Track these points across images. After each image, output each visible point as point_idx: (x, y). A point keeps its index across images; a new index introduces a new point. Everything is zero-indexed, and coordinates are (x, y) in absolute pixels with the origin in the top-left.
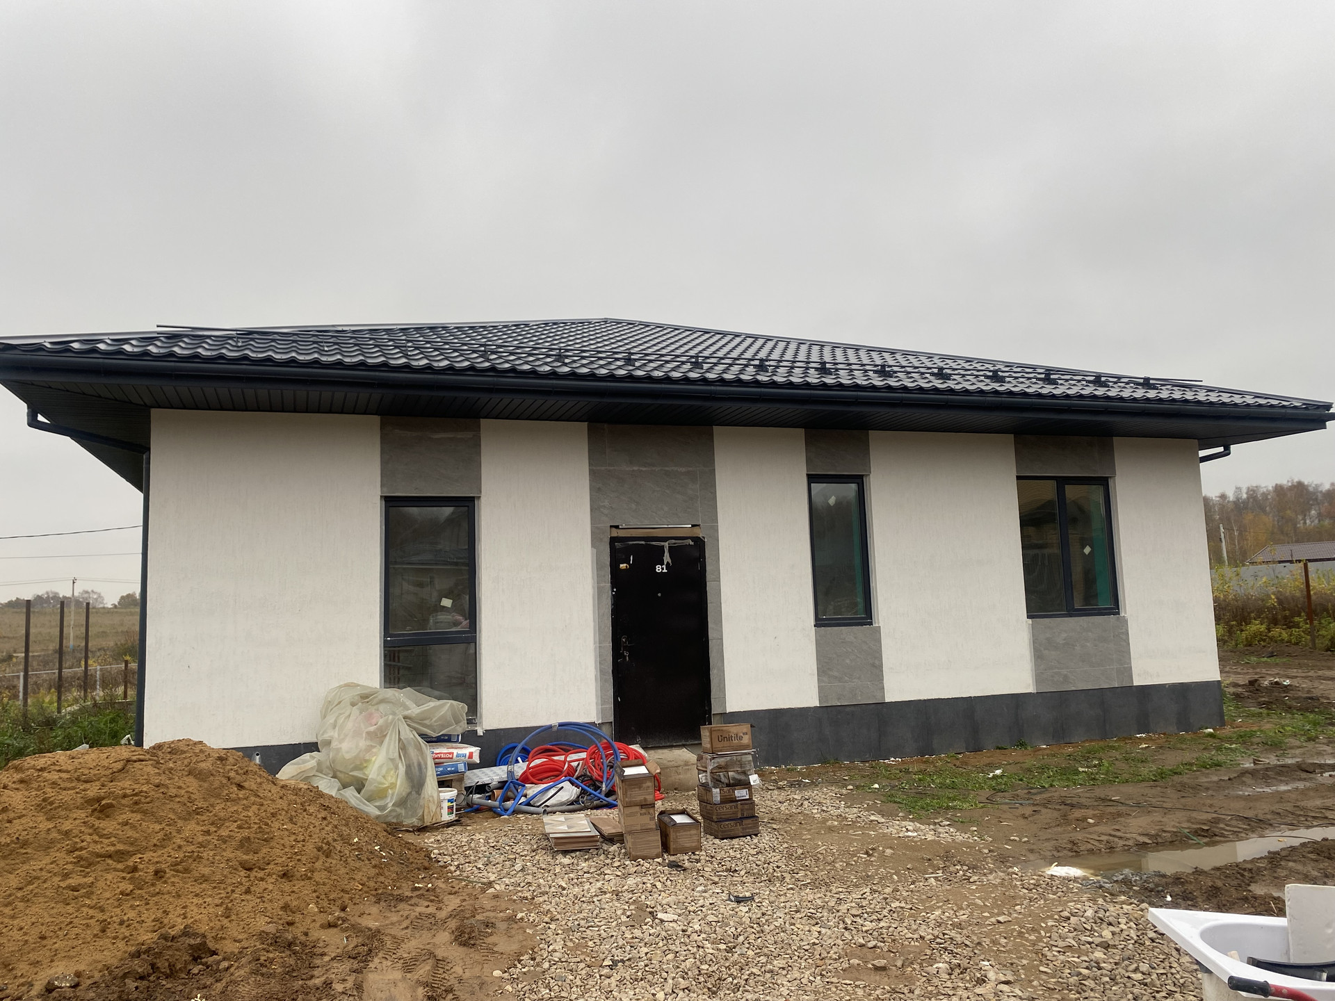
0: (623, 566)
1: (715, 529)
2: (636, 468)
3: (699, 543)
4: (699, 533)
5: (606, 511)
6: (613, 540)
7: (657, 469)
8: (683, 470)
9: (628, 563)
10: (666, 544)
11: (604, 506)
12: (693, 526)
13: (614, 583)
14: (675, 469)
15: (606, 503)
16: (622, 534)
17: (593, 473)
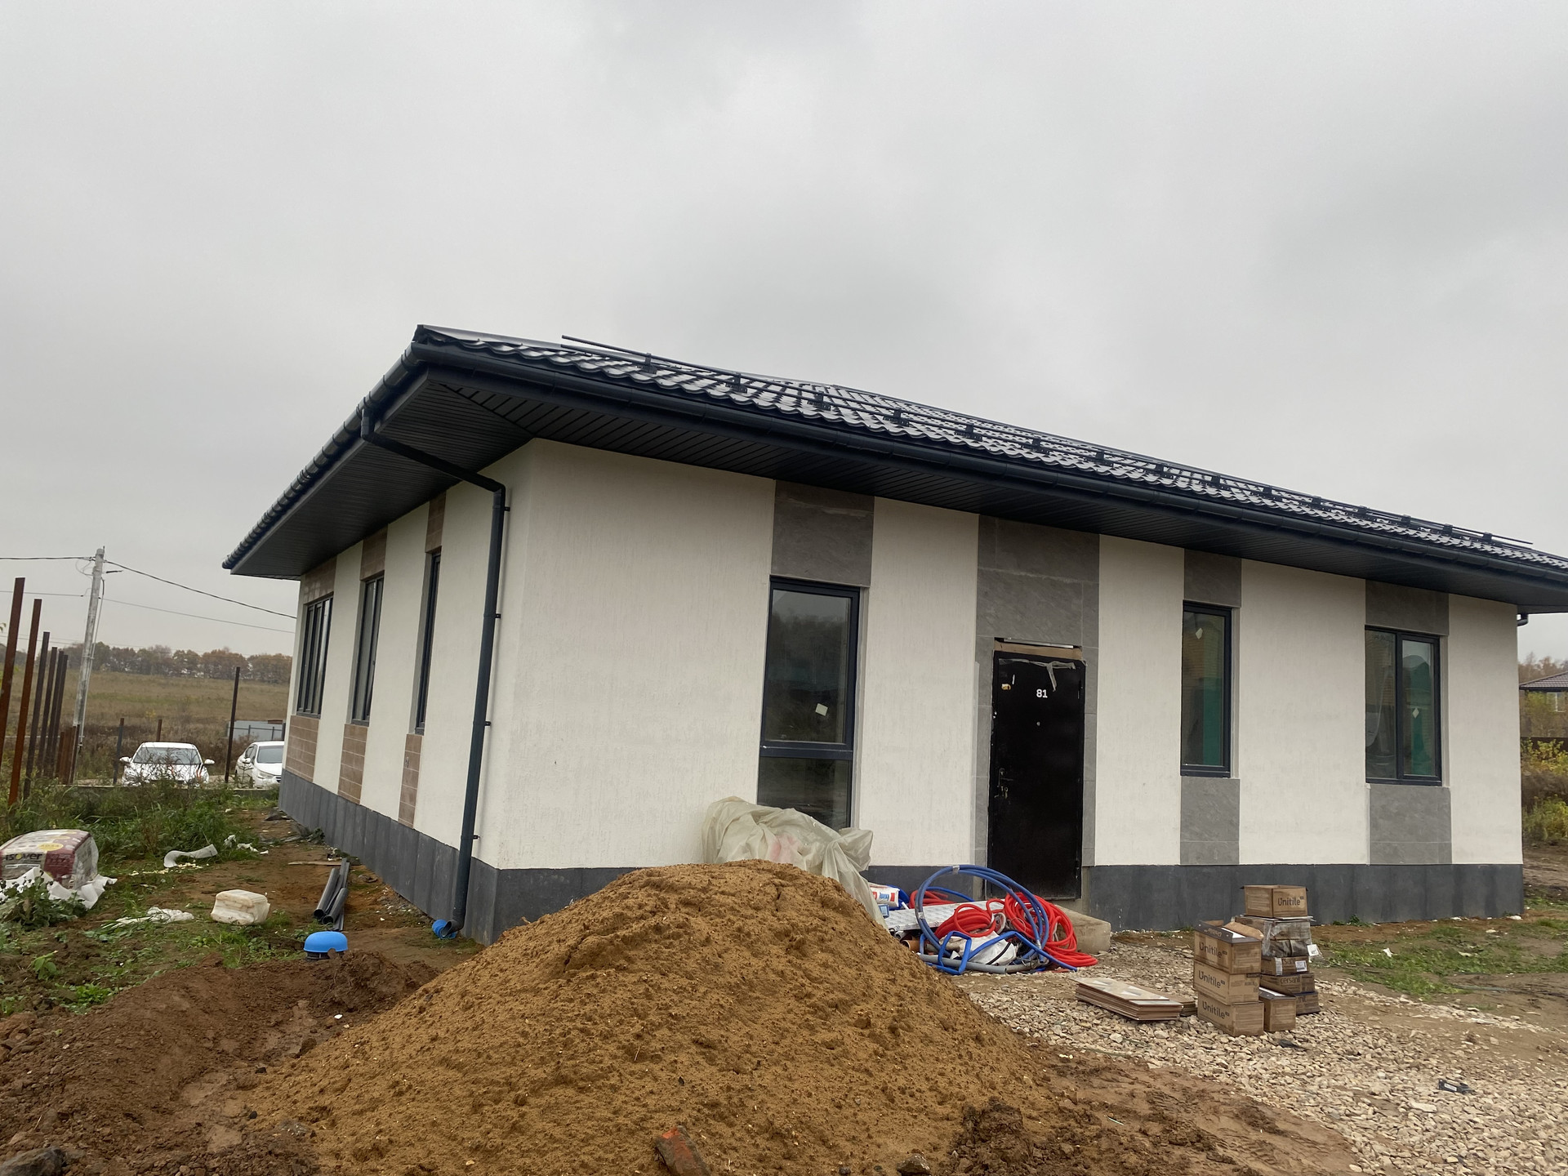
0: (1005, 686)
1: (1095, 653)
2: (1023, 574)
3: (1081, 666)
4: (1081, 656)
5: (991, 620)
6: (997, 655)
7: (1044, 577)
8: (1068, 581)
9: (1011, 684)
10: (1049, 665)
11: (991, 615)
12: (1075, 647)
13: (995, 707)
14: (1061, 579)
15: (992, 611)
16: (1006, 648)
17: (981, 574)
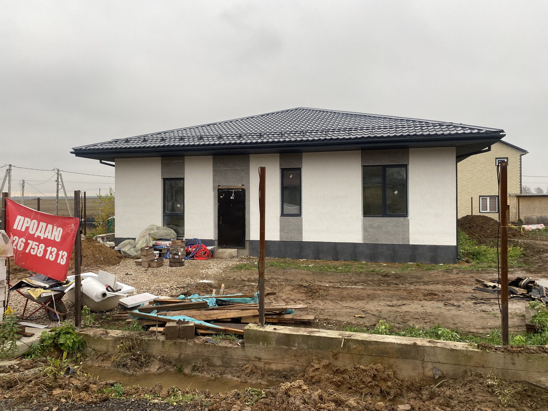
0: (221, 197)
2: (226, 168)
3: (244, 191)
4: (243, 187)
5: (217, 181)
6: (219, 189)
7: (232, 168)
8: (240, 168)
9: (223, 196)
10: (233, 191)
11: (216, 180)
12: (242, 185)
13: (219, 202)
14: (237, 168)
15: (217, 179)
16: (221, 188)
17: (213, 170)
